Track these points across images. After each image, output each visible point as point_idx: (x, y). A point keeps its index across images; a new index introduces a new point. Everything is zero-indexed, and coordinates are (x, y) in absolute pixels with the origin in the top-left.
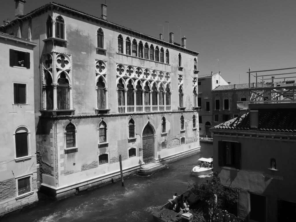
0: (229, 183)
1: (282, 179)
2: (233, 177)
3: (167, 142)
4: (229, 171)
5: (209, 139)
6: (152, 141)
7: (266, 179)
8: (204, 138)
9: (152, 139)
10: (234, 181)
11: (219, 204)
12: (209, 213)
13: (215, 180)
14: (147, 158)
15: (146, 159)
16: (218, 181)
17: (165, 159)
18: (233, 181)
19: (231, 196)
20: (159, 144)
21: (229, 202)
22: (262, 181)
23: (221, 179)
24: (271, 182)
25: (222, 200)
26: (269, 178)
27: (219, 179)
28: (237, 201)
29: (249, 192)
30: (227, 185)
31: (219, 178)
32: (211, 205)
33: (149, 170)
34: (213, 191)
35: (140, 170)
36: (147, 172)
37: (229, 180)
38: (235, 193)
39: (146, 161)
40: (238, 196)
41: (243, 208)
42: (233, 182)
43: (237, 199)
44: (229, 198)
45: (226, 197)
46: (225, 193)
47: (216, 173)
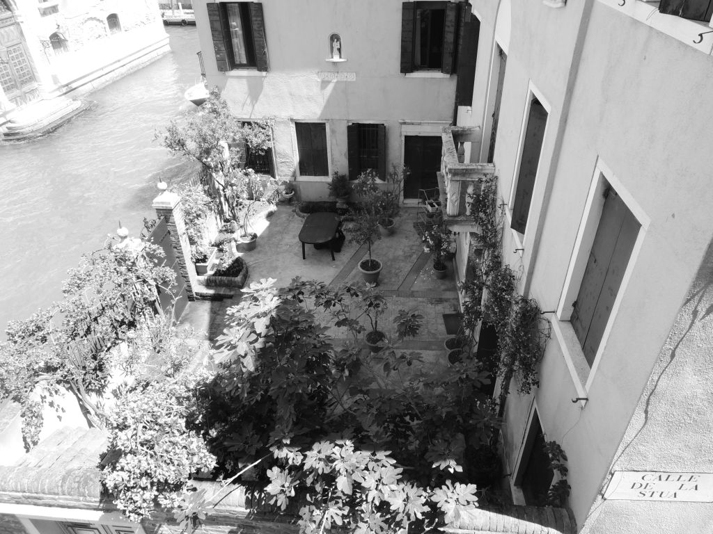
0: (250, 109)
1: (354, 80)
2: (255, 93)
3: (65, 33)
4: (245, 81)
5: (188, 13)
6: (16, 33)
7: (324, 84)
8: (173, 13)
9: (12, 28)
10: (258, 103)
11: (232, 159)
12: (217, 185)
13: (216, 107)
14: (17, 88)
15: (16, 92)
16: (223, 107)
17: (74, 86)
18: (256, 101)
19: (256, 136)
20: (43, 42)
21: (254, 152)
22: (316, 90)
23: (229, 104)
24: (335, 89)
25: (238, 149)
26: (329, 82)
27: (225, 105)
28: (270, 144)
29: (292, 120)
30: (245, 114)
31: (225, 103)
32: (216, 167)
33: (36, 124)
34: (214, 132)
35: (9, 128)
36: (30, 129)
37: (249, 101)
38: (265, 129)
39: (18, 99)
40: (270, 133)
41: (285, 156)
42: (256, 105)
43: (269, 140)
44: (254, 142)
45: (247, 141)
46: (242, 133)
47: (216, 90)
